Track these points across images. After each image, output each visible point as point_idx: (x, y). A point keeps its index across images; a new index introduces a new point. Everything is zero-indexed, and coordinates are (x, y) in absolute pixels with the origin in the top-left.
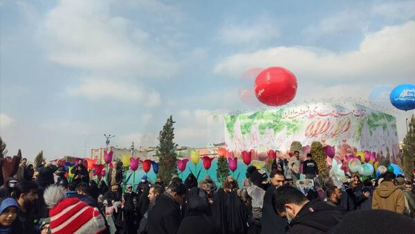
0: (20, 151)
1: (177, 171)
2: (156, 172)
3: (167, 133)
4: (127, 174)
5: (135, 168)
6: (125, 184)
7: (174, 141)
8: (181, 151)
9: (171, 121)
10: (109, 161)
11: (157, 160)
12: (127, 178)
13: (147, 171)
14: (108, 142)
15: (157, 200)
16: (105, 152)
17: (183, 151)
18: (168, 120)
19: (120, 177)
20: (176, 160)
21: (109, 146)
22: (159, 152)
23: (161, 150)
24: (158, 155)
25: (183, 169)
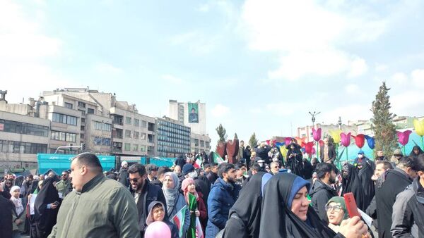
0: (236, 134)
1: (398, 145)
2: (372, 147)
3: (382, 103)
4: (340, 150)
5: (347, 144)
6: (338, 160)
7: (390, 111)
8: (398, 122)
9: (384, 89)
10: (318, 139)
11: (371, 134)
12: (339, 155)
13: (361, 146)
14: (313, 120)
15: (386, 176)
16: (313, 130)
17: (402, 122)
18: (381, 88)
19: (332, 154)
20: (395, 132)
21: (315, 123)
22: (374, 125)
23: (375, 123)
24: (372, 128)
25: (405, 142)
